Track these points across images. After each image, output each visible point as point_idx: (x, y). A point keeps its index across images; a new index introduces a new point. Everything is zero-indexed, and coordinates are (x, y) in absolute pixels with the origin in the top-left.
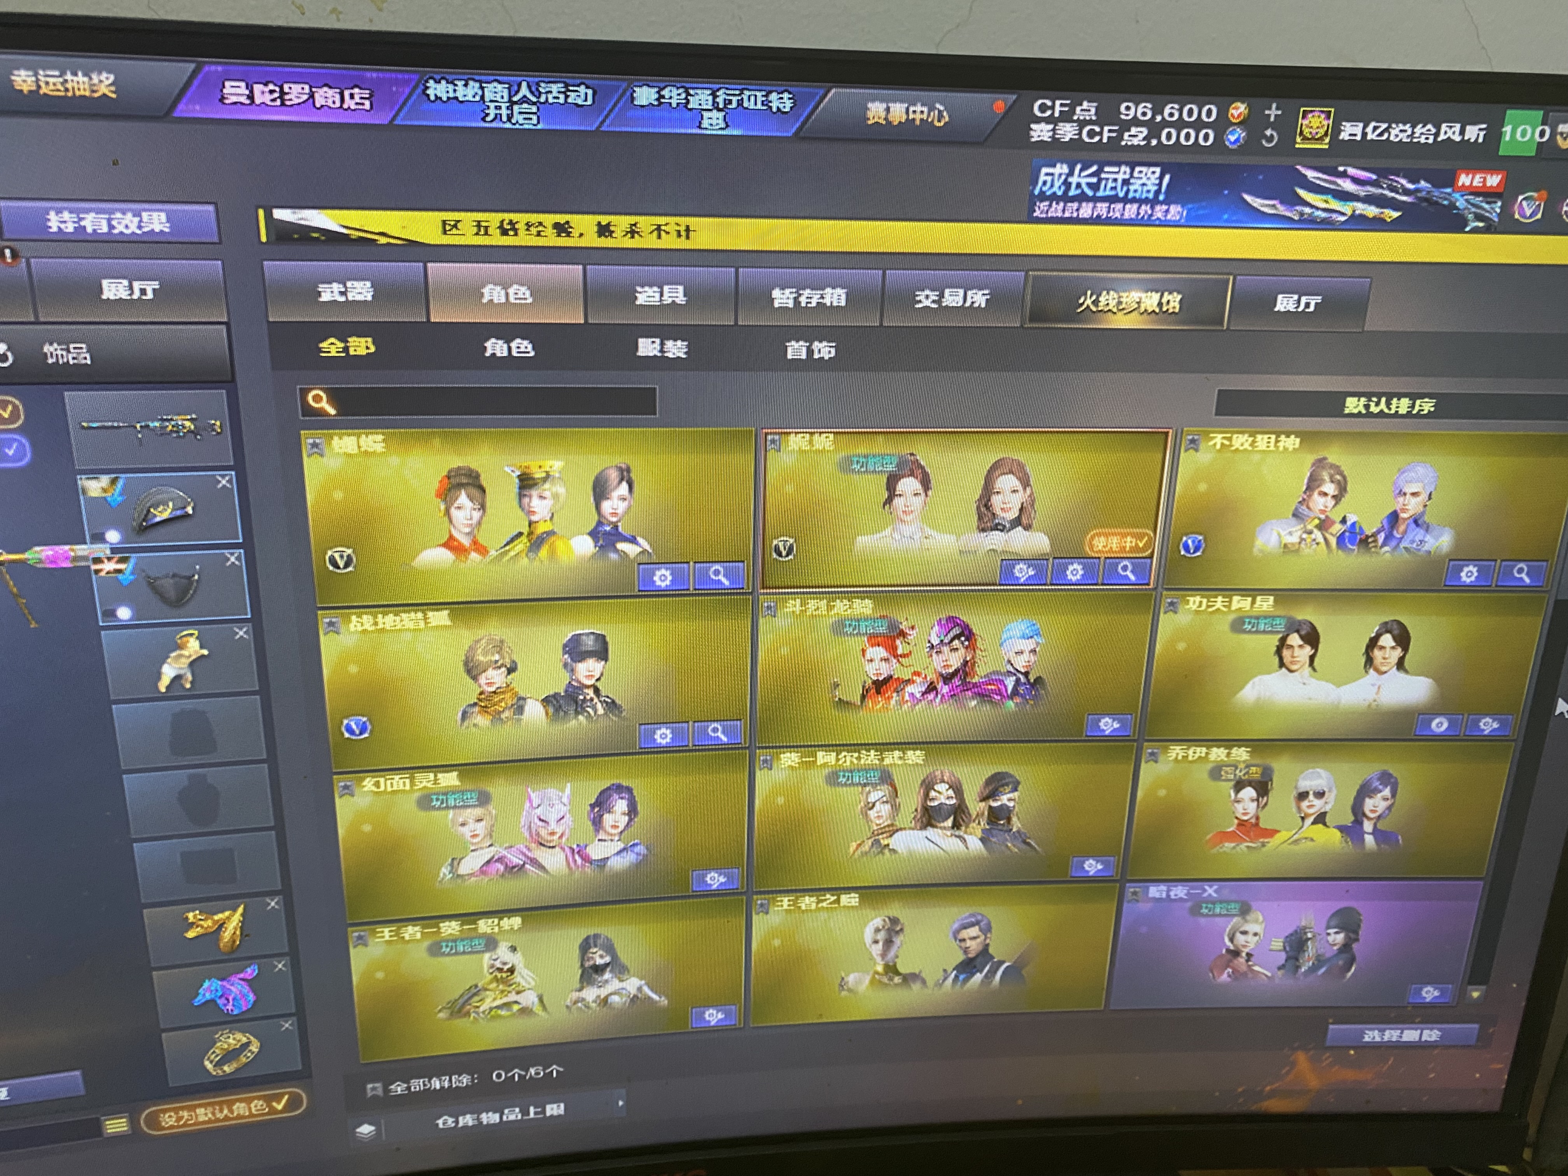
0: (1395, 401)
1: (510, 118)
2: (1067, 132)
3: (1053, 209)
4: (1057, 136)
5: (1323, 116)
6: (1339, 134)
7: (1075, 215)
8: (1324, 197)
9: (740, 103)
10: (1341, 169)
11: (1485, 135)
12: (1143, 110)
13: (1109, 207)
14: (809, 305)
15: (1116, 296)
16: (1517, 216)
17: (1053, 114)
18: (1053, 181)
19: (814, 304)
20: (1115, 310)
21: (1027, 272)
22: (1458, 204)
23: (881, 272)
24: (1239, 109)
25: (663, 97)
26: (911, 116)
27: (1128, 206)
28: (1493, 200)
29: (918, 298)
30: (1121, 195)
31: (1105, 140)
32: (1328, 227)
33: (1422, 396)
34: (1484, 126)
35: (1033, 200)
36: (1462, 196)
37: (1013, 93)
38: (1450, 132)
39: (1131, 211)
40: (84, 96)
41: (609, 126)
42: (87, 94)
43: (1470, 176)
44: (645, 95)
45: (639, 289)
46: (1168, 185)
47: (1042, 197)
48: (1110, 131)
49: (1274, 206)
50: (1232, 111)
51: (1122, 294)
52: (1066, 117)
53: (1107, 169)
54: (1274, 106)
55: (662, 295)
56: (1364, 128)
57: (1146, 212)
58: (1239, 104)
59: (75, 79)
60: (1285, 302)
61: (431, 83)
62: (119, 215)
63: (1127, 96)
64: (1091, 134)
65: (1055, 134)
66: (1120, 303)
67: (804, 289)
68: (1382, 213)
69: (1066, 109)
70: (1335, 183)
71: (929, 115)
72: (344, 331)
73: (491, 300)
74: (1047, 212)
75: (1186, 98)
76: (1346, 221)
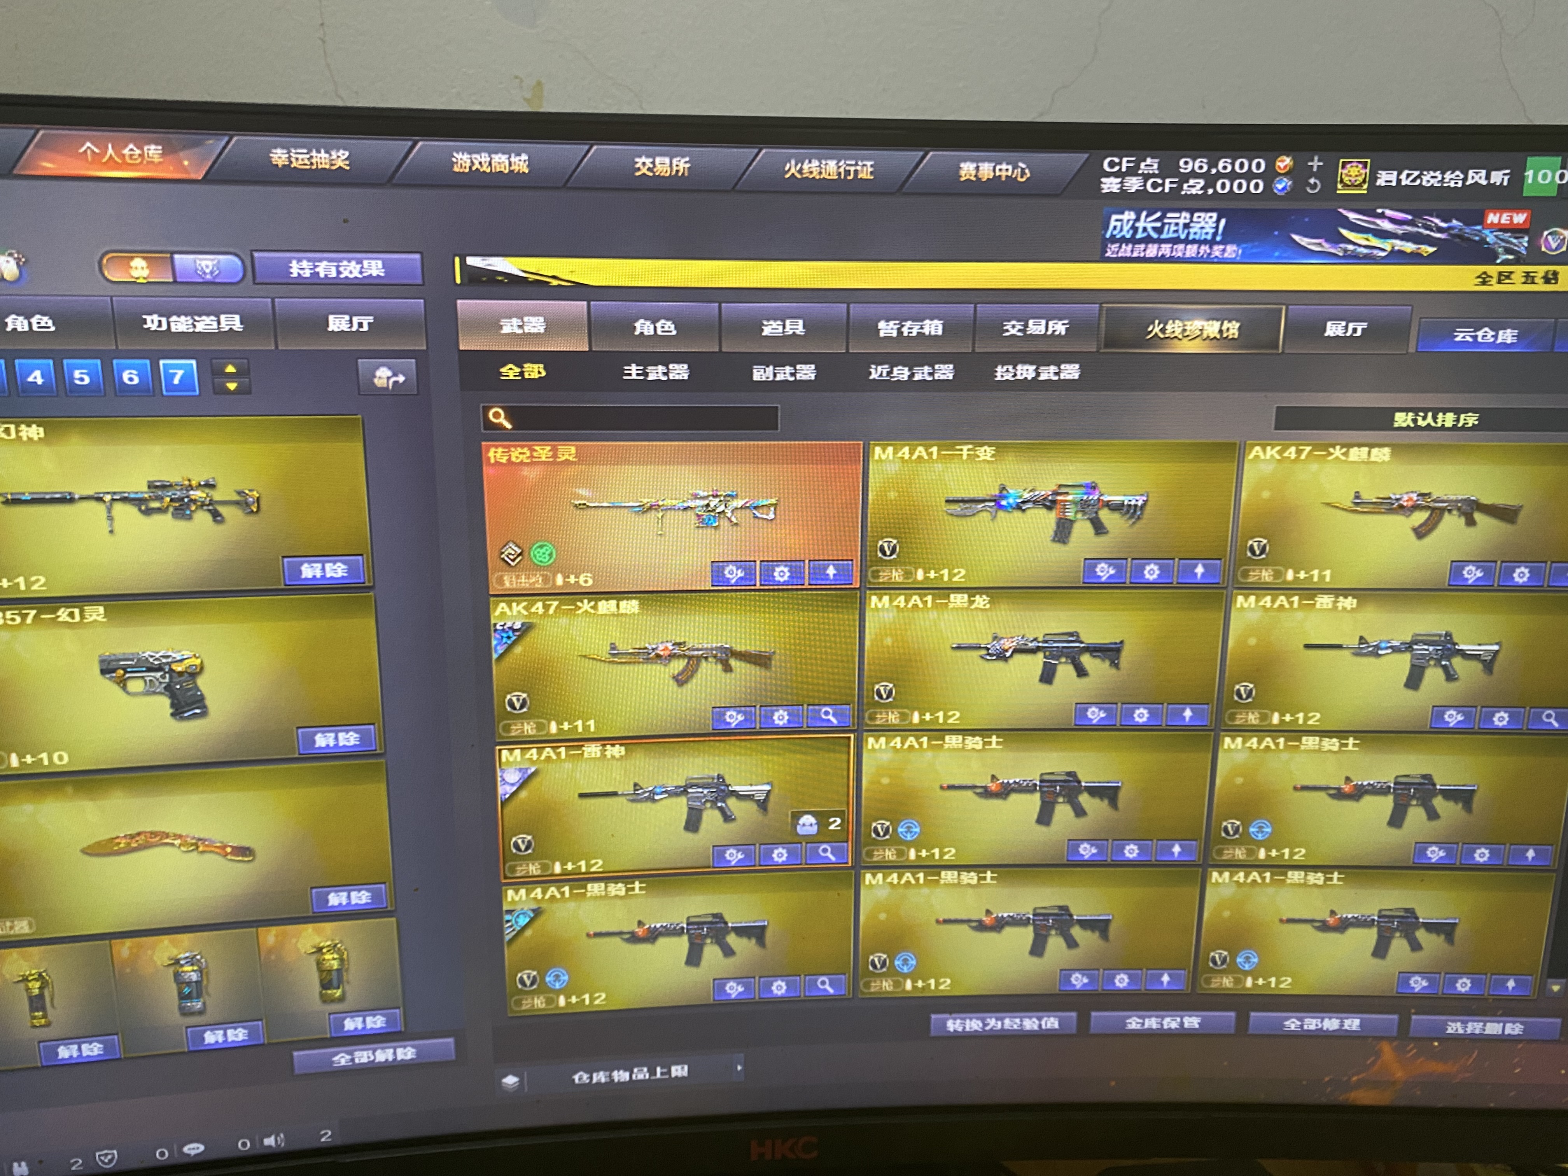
0: (1440, 415)
2: (1134, 184)
3: (1122, 250)
4: (1124, 188)
5: (1360, 166)
6: (1376, 181)
7: (1142, 255)
8: (1365, 236)
10: (1379, 211)
11: (1509, 179)
12: (1200, 164)
13: (1172, 248)
14: (911, 335)
15: (1181, 324)
16: (1543, 249)
17: (1120, 169)
18: (1122, 226)
19: (914, 334)
20: (1180, 336)
21: (1101, 304)
22: (1488, 239)
23: (972, 305)
24: (1284, 162)
26: (998, 173)
27: (1189, 246)
28: (1521, 235)
29: (1005, 328)
30: (1183, 237)
31: (1167, 190)
32: (1371, 261)
33: (1466, 411)
35: (1105, 243)
36: (1492, 232)
37: (1085, 153)
38: (1477, 177)
39: (1191, 251)
40: (325, 169)
41: (742, 186)
42: (327, 167)
43: (1498, 215)
45: (765, 323)
46: (1225, 228)
47: (1113, 239)
48: (1171, 183)
49: (1320, 244)
50: (1278, 164)
51: (1186, 323)
52: (1132, 172)
53: (1169, 215)
54: (1316, 158)
55: (784, 327)
56: (1399, 174)
57: (1205, 252)
58: (1285, 158)
59: (319, 155)
60: (1334, 328)
62: (345, 263)
63: (1184, 153)
64: (1155, 185)
66: (1184, 330)
67: (906, 320)
68: (1419, 249)
69: (1132, 165)
70: (1374, 223)
71: (1013, 172)
72: (520, 358)
73: (642, 333)
74: (1118, 252)
75: (1238, 153)
76: (1387, 256)
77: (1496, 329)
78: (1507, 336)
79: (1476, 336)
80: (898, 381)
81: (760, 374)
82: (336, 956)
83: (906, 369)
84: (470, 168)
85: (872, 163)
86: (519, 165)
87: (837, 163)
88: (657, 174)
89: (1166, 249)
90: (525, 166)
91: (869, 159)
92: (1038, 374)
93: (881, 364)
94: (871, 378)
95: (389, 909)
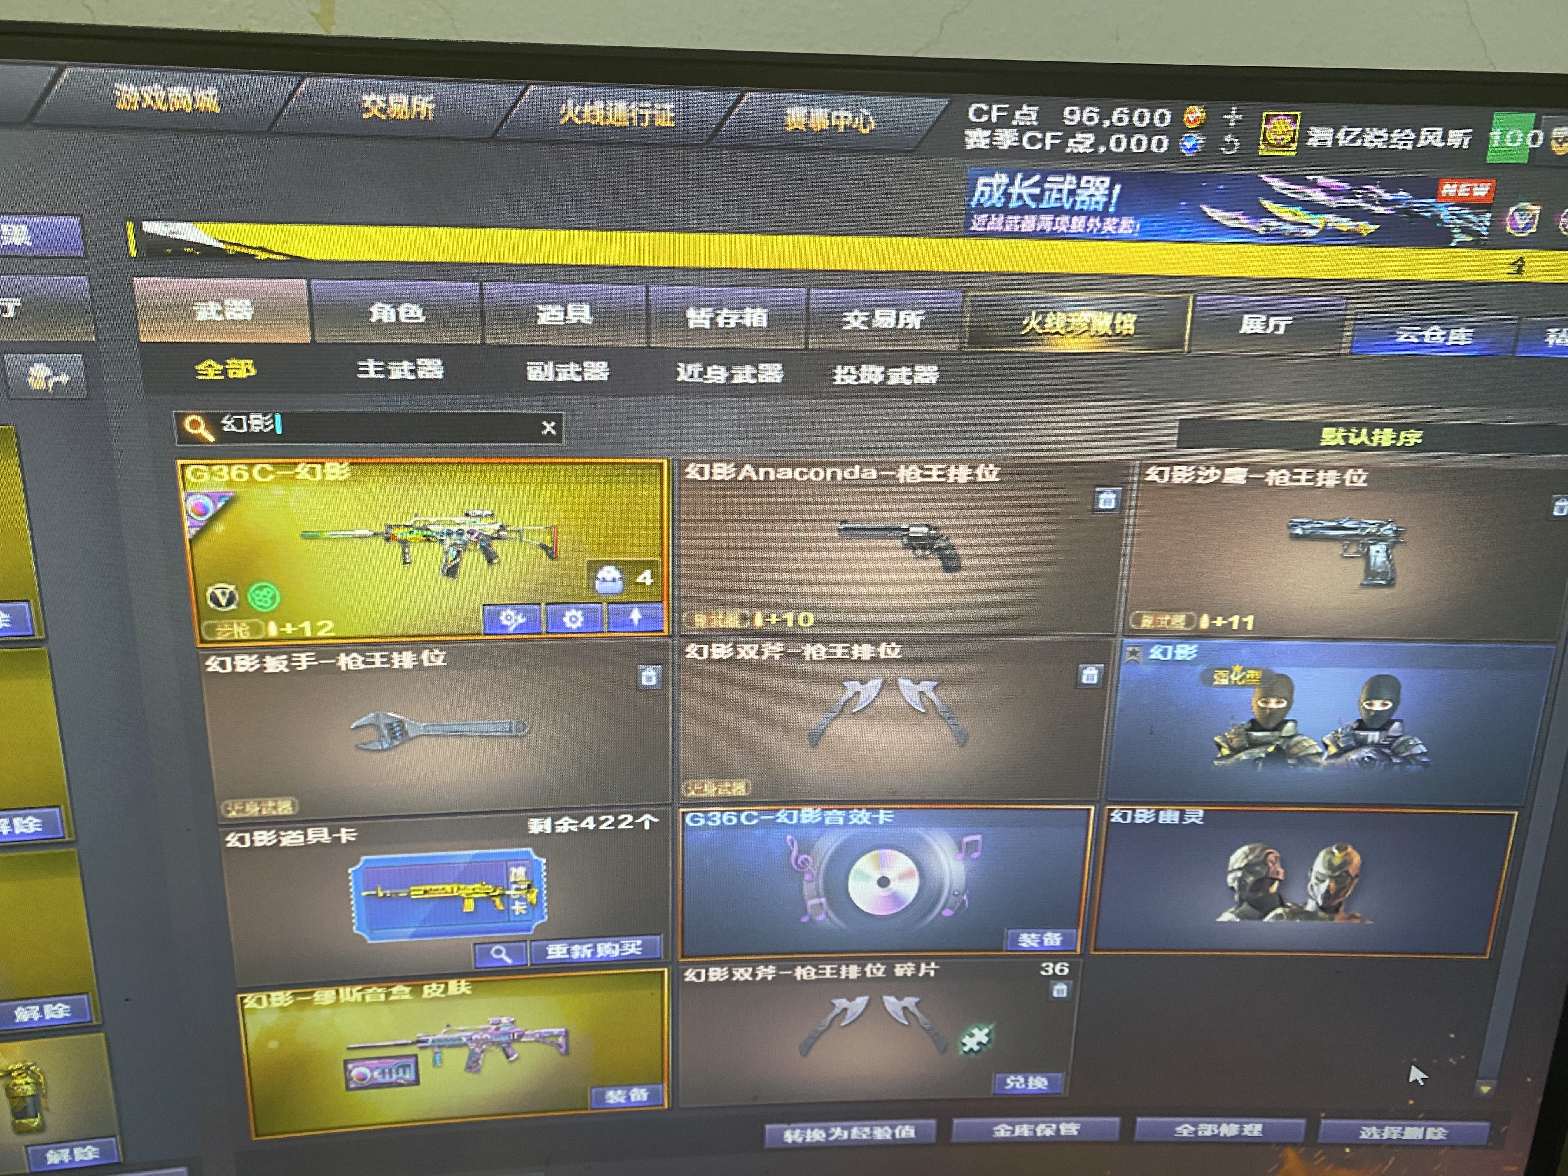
0: (1377, 432)
2: (1006, 138)
3: (992, 222)
4: (994, 143)
5: (1289, 120)
6: (1307, 140)
7: (1016, 229)
8: (1293, 209)
10: (1310, 178)
11: (1470, 141)
12: (1090, 114)
13: (1054, 220)
14: (727, 326)
15: (1064, 317)
16: (1508, 229)
17: (990, 119)
18: (991, 192)
19: (733, 325)
20: (1063, 332)
21: (965, 290)
22: (1442, 216)
23: (804, 290)
24: (1195, 114)
26: (834, 123)
27: (1075, 219)
28: (1482, 211)
29: (846, 319)
30: (1067, 206)
31: (1048, 147)
32: (1298, 241)
33: (1407, 427)
34: (1469, 131)
35: (970, 213)
36: (1447, 207)
37: (946, 97)
38: (1432, 137)
39: (1078, 224)
43: (1455, 185)
45: (541, 308)
46: (1119, 197)
47: (980, 209)
48: (1053, 137)
49: (1236, 218)
50: (1187, 115)
51: (1070, 315)
52: (1005, 122)
53: (1050, 179)
54: (1234, 109)
55: (565, 314)
56: (1335, 133)
57: (1095, 225)
58: (1195, 108)
60: (1252, 323)
63: (1071, 99)
64: (1033, 141)
65: (992, 141)
66: (1068, 324)
67: (721, 309)
68: (1357, 226)
69: (1004, 114)
70: (1303, 194)
71: (853, 120)
72: (222, 352)
73: (380, 320)
74: (986, 226)
75: (1137, 101)
76: (1317, 235)
77: (1447, 326)
78: (1460, 336)
79: (1424, 336)
80: (714, 383)
81: (536, 372)
82: (29, 1080)
83: (723, 369)
84: (140, 104)
85: (673, 106)
86: (206, 103)
87: (628, 106)
88: (392, 116)
89: (1046, 222)
90: (214, 104)
91: (670, 101)
92: (887, 378)
93: (692, 362)
94: (679, 379)
95: (95, 1023)
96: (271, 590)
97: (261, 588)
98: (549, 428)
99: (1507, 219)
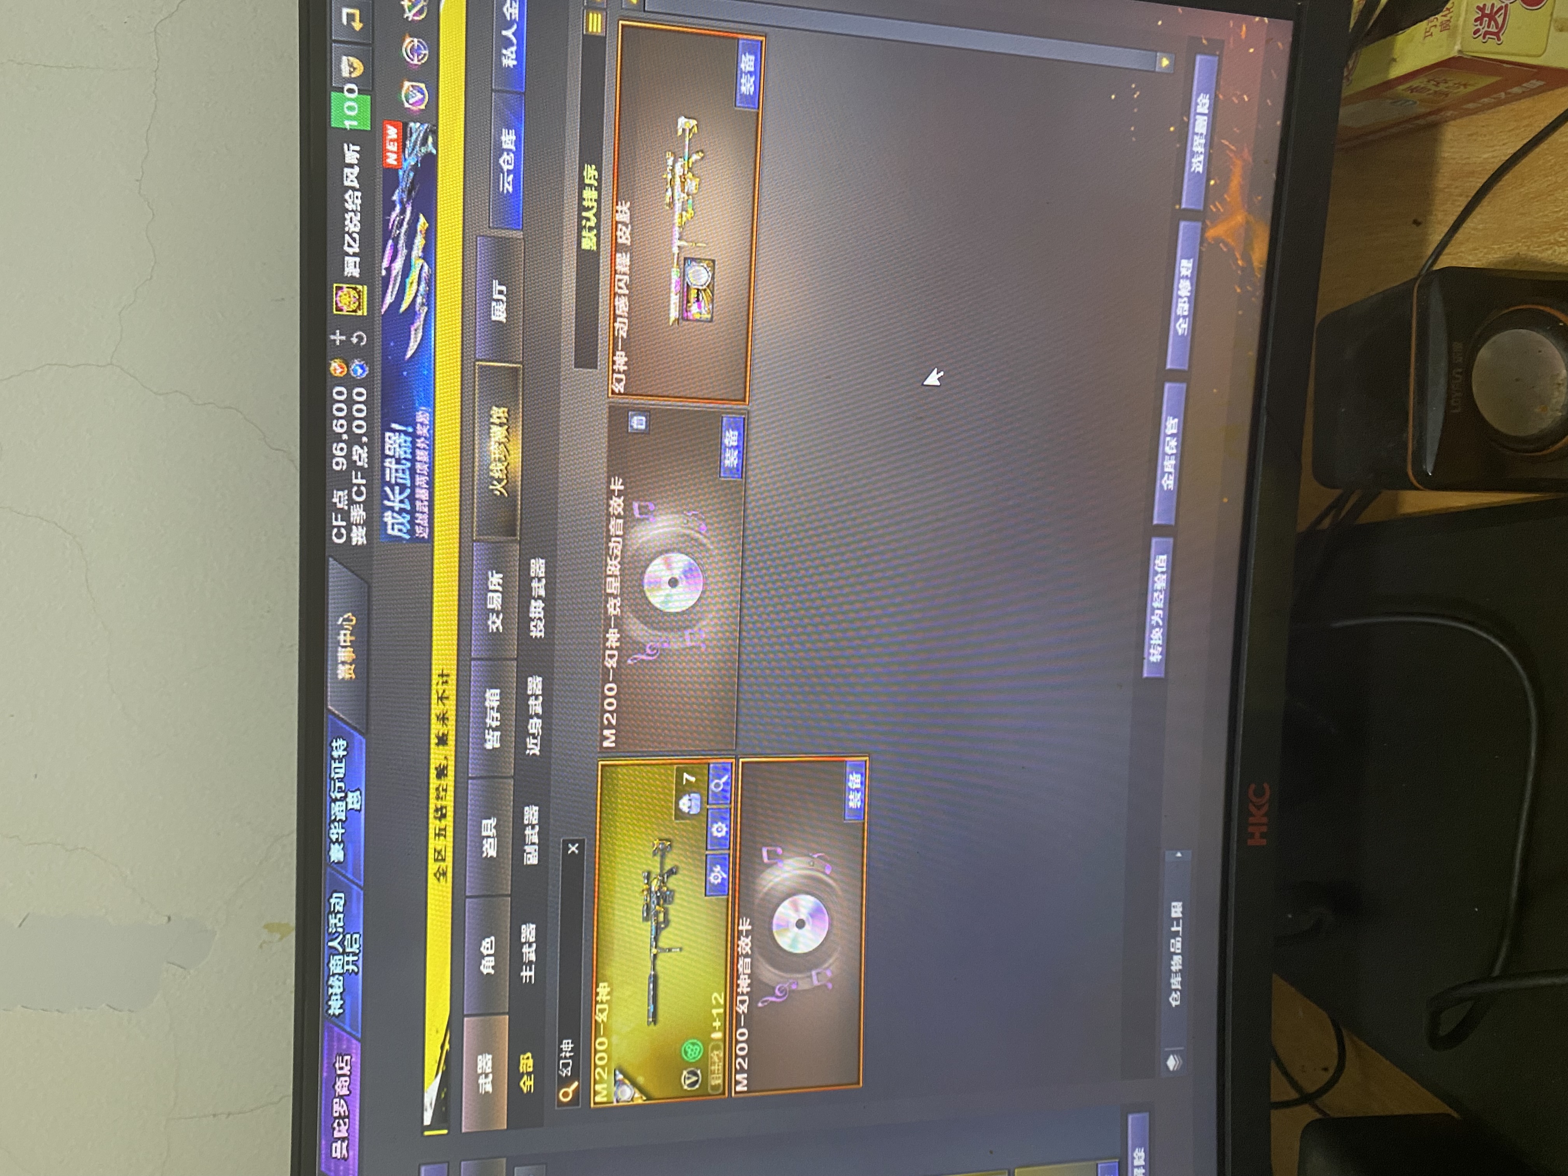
0: (585, 203)
1: (355, 954)
2: (358, 514)
3: (421, 522)
4: (362, 523)
5: (340, 293)
6: (354, 277)
7: (426, 503)
8: (408, 285)
9: (341, 780)
10: (384, 273)
11: (353, 145)
12: (338, 450)
13: (419, 474)
14: (499, 719)
15: (494, 464)
16: (423, 107)
17: (344, 527)
18: (398, 524)
19: (498, 715)
20: (506, 464)
21: (474, 541)
22: (413, 163)
23: (473, 663)
24: (336, 367)
25: (337, 839)
26: (349, 644)
27: (418, 458)
28: (408, 130)
29: (495, 630)
30: (409, 464)
31: (364, 482)
32: (434, 277)
33: (581, 178)
35: (415, 539)
36: (405, 159)
37: (328, 561)
38: (351, 177)
39: (422, 455)
41: (360, 880)
43: (388, 154)
44: (336, 853)
45: (484, 855)
46: (400, 424)
47: (411, 532)
48: (356, 478)
49: (416, 330)
51: (492, 459)
52: (346, 515)
53: (388, 479)
54: (332, 337)
55: (489, 837)
56: (348, 255)
57: (423, 442)
58: (332, 368)
60: (497, 313)
61: (331, 1012)
63: (327, 465)
64: (359, 493)
65: (360, 524)
67: (486, 723)
68: (421, 232)
69: (339, 516)
70: (396, 276)
71: (346, 629)
72: (515, 1075)
73: (493, 967)
74: (424, 527)
75: (328, 414)
76: (428, 264)
77: (501, 151)
79: (508, 170)
80: (542, 728)
81: (532, 858)
83: (531, 721)
89: (421, 480)
92: (540, 597)
93: (525, 744)
94: (538, 753)
96: (688, 1046)
97: (686, 1053)
98: (573, 849)
99: (414, 108)
